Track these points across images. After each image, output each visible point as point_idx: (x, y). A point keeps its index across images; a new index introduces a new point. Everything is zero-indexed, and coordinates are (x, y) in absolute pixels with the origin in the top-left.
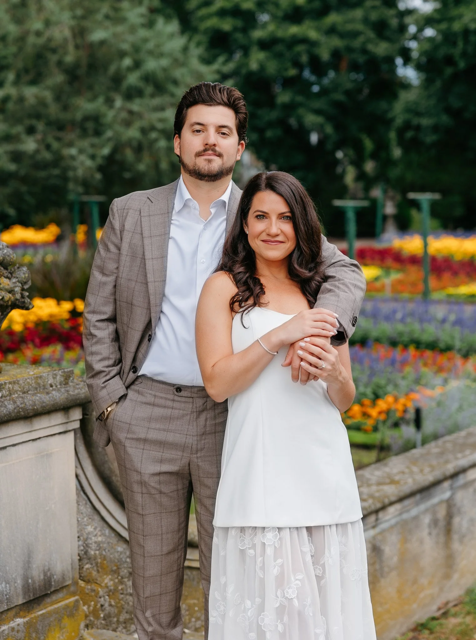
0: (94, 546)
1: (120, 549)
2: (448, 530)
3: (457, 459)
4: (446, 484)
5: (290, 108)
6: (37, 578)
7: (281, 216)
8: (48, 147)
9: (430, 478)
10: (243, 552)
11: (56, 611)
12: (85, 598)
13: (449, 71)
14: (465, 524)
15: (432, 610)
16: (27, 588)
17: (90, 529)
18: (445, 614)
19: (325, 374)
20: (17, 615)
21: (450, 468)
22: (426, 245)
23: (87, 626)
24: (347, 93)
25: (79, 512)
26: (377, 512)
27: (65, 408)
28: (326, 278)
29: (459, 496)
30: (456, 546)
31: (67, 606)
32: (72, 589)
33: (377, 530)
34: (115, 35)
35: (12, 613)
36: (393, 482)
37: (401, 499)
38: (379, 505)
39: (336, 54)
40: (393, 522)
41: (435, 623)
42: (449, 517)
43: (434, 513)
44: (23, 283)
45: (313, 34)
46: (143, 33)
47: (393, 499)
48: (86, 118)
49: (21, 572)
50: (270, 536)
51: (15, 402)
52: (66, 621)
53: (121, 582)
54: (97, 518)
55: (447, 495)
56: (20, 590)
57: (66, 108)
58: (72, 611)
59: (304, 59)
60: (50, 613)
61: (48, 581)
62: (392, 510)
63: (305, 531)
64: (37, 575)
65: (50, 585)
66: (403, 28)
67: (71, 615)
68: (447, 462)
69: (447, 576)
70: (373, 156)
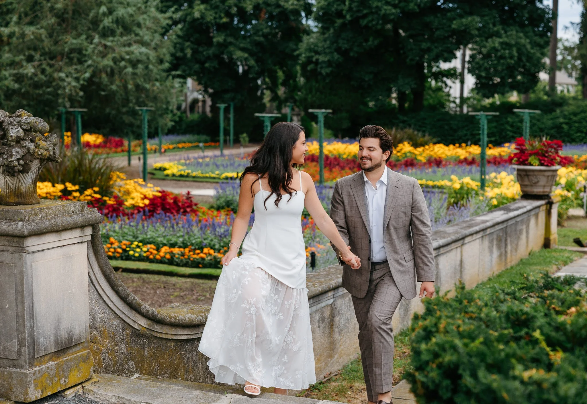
0: (98, 320)
1: (115, 323)
2: (331, 325)
4: (330, 294)
5: (224, 45)
6: (63, 336)
11: (75, 359)
14: (343, 321)
15: (321, 377)
16: (57, 342)
17: (96, 308)
18: (329, 381)
20: (50, 359)
22: (321, 148)
23: (95, 371)
24: (265, 36)
25: (89, 297)
27: (82, 227)
29: (339, 302)
30: (336, 336)
31: (82, 356)
32: (85, 345)
35: (47, 358)
39: (257, 7)
41: (322, 385)
42: (332, 316)
43: (322, 313)
49: (53, 331)
51: (50, 221)
52: (82, 365)
53: (116, 345)
54: (101, 301)
55: (331, 301)
56: (52, 343)
57: (56, 42)
58: (85, 359)
59: (234, 10)
60: (71, 360)
61: (70, 338)
64: (63, 334)
65: (72, 341)
67: (85, 362)
68: (331, 279)
69: (331, 356)
70: (284, 84)
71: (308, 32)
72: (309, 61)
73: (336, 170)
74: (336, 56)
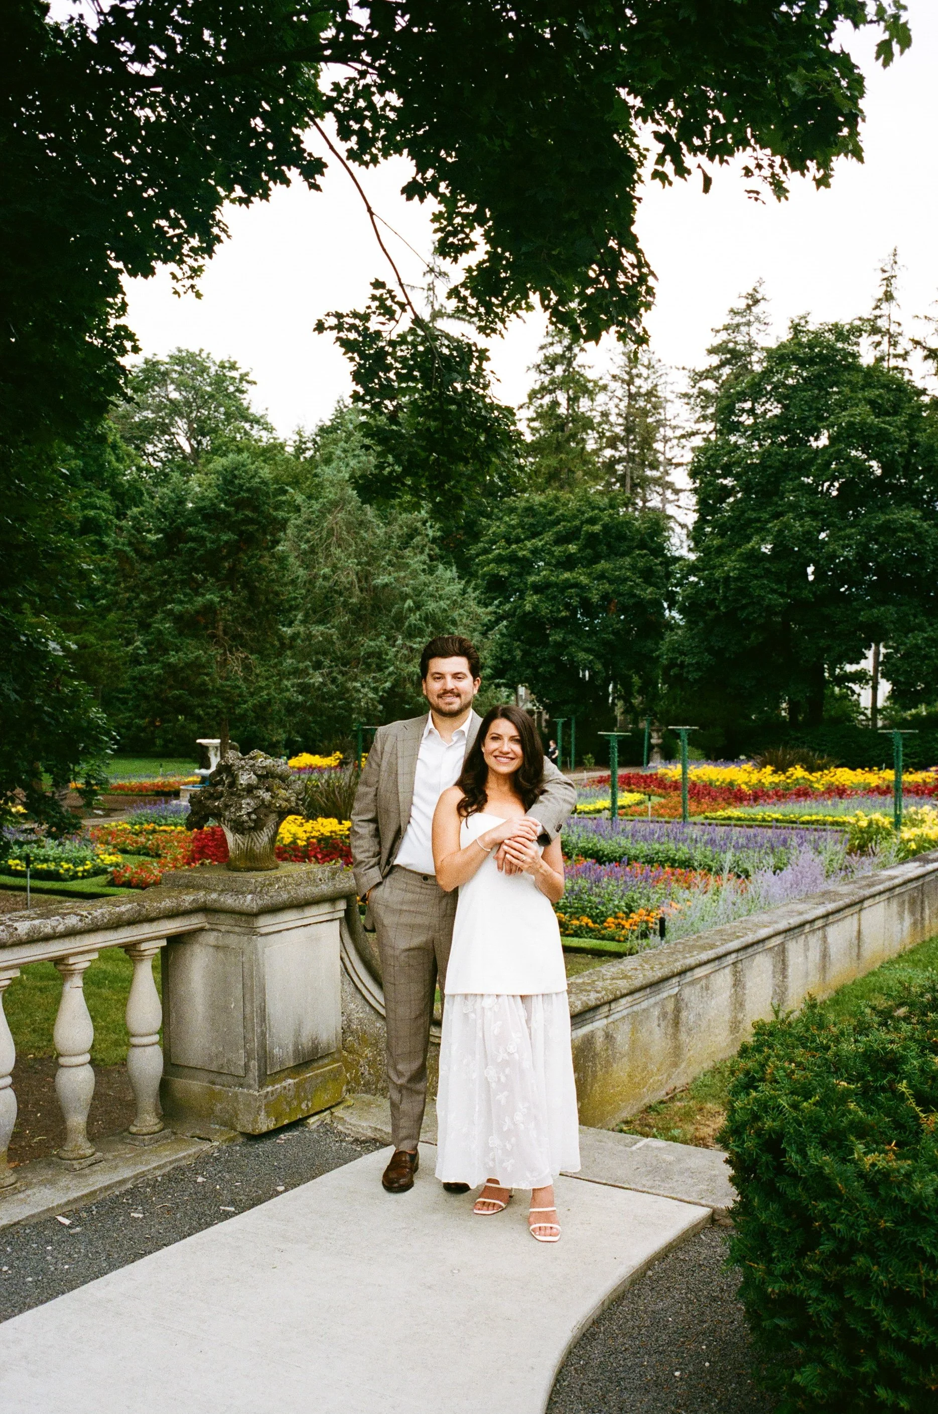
0: (356, 1022)
1: (378, 1025)
2: (676, 1023)
3: (685, 958)
4: (675, 980)
5: (562, 646)
6: (305, 1045)
7: (512, 739)
8: (334, 681)
9: (659, 974)
10: (466, 1015)
11: (322, 1075)
12: (349, 1066)
13: (712, 613)
14: (692, 1018)
15: (661, 1095)
16: (297, 1052)
17: (352, 1006)
18: (672, 1099)
19: (526, 866)
20: (289, 1077)
21: (678, 966)
22: (684, 773)
23: (348, 1091)
24: (615, 633)
25: (343, 990)
26: (610, 1002)
27: (332, 899)
28: (543, 792)
29: (687, 992)
30: (683, 1037)
31: (331, 1071)
32: (336, 1056)
33: (610, 1020)
34: (397, 579)
35: (283, 1075)
36: (625, 977)
37: (631, 993)
38: (611, 997)
39: (605, 597)
40: (625, 1012)
41: (662, 1106)
42: (678, 1010)
43: (663, 1007)
44: (298, 794)
45: (584, 580)
46: (423, 578)
47: (625, 991)
48: (370, 655)
49: (292, 1039)
50: (488, 1002)
51: (289, 893)
52: (330, 1085)
54: (359, 996)
55: (676, 990)
56: (291, 1053)
57: (351, 645)
58: (335, 1076)
59: (575, 602)
60: (316, 1075)
61: (315, 1047)
62: (623, 1001)
63: (519, 999)
64: (306, 1042)
65: (317, 1052)
66: (669, 575)
67: (335, 1079)
68: (676, 960)
69: (675, 1065)
70: (641, 692)
71: (671, 626)
72: (672, 664)
73: (706, 801)
74: (707, 657)
